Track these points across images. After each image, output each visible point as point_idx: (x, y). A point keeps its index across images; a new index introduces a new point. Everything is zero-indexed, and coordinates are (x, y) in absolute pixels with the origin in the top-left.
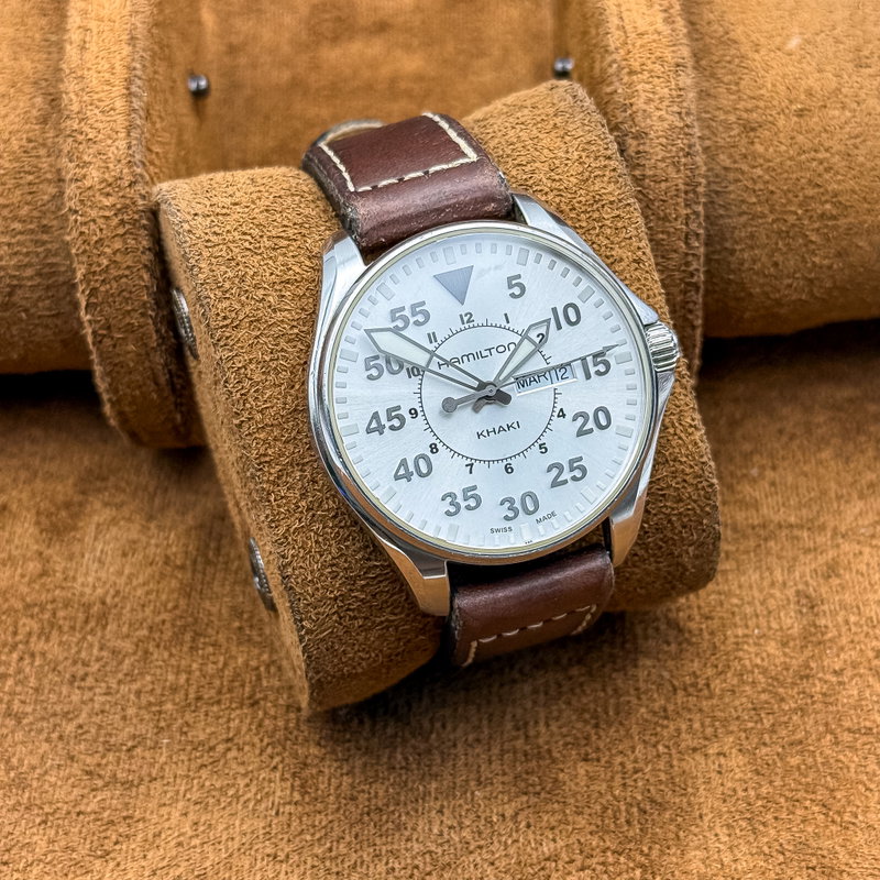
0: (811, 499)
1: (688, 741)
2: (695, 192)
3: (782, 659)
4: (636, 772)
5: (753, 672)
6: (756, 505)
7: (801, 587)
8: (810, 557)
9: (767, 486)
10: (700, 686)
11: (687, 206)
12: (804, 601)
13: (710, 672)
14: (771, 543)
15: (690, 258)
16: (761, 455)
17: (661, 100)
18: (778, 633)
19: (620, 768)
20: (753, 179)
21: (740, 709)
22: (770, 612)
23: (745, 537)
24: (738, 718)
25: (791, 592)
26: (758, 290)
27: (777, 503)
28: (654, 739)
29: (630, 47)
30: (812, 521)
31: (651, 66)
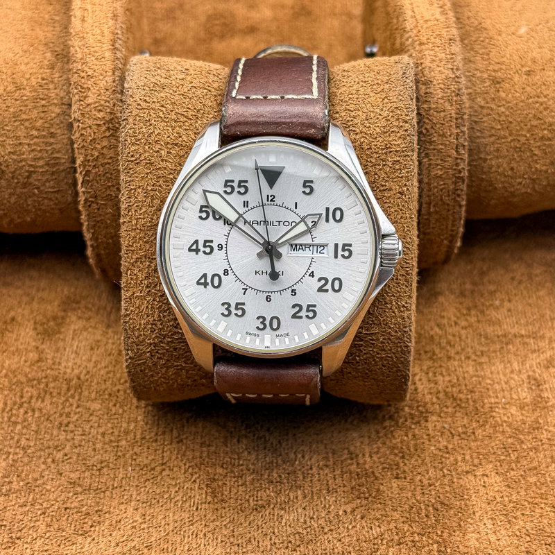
0: (534, 320)
1: (462, 467)
2: (462, 119)
3: (521, 417)
4: (430, 485)
5: (502, 426)
6: (499, 323)
7: (531, 373)
8: (535, 355)
9: (505, 311)
10: (468, 434)
11: (457, 127)
12: (532, 382)
13: (474, 425)
14: (510, 347)
15: (459, 161)
16: (501, 293)
17: (441, 61)
18: (518, 401)
19: (420, 483)
20: (498, 113)
21: (495, 448)
22: (511, 389)
23: (493, 342)
24: (494, 453)
25: (524, 377)
26: (500, 185)
27: (513, 322)
28: (440, 466)
29: (420, 28)
30: (535, 333)
31: (433, 40)
